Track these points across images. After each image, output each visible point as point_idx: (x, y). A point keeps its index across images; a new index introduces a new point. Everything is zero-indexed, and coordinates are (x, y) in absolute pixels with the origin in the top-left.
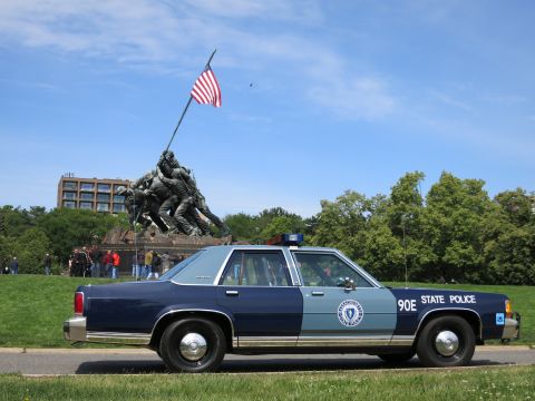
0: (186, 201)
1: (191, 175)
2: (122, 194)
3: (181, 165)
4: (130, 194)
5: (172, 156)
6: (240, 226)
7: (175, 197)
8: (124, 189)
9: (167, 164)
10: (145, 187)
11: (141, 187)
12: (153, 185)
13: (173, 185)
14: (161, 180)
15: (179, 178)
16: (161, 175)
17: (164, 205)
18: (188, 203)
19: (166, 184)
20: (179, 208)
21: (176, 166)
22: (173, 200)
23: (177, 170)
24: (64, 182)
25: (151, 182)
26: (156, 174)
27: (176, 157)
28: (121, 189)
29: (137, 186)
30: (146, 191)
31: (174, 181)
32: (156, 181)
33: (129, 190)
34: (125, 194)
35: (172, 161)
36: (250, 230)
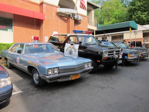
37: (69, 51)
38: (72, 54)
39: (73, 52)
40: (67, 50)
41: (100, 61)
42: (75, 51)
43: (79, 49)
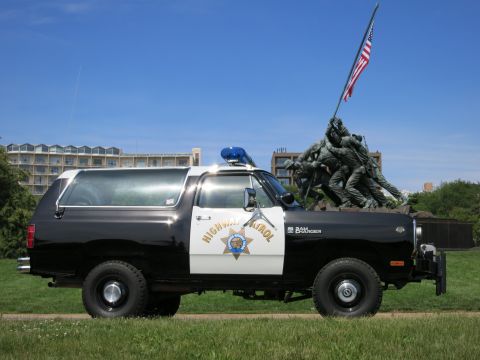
0: (357, 171)
1: (363, 143)
2: (290, 168)
3: (351, 132)
4: (298, 167)
5: (340, 123)
6: (456, 194)
7: (345, 167)
8: (291, 162)
9: (336, 133)
10: (314, 159)
11: (310, 159)
12: (321, 156)
13: (341, 155)
14: (330, 150)
15: (348, 147)
16: (329, 144)
17: (334, 176)
18: (360, 173)
19: (335, 154)
20: (351, 179)
21: (345, 134)
22: (343, 171)
23: (346, 138)
24: (277, 158)
25: (319, 152)
26: (324, 145)
27: (344, 125)
28: (288, 162)
29: (306, 158)
30: (314, 164)
31: (343, 150)
32: (324, 152)
33: (297, 163)
34: (293, 168)
35: (340, 128)
36: (469, 198)
37: (225, 240)
38: (246, 251)
39: (249, 241)
40: (207, 239)
41: (401, 263)
42: (268, 237)
43: (287, 225)
